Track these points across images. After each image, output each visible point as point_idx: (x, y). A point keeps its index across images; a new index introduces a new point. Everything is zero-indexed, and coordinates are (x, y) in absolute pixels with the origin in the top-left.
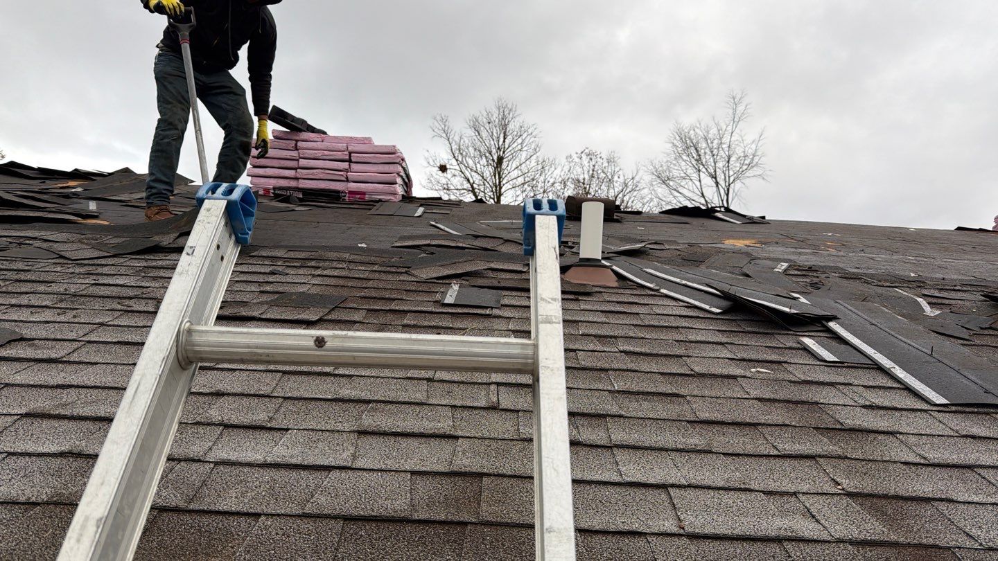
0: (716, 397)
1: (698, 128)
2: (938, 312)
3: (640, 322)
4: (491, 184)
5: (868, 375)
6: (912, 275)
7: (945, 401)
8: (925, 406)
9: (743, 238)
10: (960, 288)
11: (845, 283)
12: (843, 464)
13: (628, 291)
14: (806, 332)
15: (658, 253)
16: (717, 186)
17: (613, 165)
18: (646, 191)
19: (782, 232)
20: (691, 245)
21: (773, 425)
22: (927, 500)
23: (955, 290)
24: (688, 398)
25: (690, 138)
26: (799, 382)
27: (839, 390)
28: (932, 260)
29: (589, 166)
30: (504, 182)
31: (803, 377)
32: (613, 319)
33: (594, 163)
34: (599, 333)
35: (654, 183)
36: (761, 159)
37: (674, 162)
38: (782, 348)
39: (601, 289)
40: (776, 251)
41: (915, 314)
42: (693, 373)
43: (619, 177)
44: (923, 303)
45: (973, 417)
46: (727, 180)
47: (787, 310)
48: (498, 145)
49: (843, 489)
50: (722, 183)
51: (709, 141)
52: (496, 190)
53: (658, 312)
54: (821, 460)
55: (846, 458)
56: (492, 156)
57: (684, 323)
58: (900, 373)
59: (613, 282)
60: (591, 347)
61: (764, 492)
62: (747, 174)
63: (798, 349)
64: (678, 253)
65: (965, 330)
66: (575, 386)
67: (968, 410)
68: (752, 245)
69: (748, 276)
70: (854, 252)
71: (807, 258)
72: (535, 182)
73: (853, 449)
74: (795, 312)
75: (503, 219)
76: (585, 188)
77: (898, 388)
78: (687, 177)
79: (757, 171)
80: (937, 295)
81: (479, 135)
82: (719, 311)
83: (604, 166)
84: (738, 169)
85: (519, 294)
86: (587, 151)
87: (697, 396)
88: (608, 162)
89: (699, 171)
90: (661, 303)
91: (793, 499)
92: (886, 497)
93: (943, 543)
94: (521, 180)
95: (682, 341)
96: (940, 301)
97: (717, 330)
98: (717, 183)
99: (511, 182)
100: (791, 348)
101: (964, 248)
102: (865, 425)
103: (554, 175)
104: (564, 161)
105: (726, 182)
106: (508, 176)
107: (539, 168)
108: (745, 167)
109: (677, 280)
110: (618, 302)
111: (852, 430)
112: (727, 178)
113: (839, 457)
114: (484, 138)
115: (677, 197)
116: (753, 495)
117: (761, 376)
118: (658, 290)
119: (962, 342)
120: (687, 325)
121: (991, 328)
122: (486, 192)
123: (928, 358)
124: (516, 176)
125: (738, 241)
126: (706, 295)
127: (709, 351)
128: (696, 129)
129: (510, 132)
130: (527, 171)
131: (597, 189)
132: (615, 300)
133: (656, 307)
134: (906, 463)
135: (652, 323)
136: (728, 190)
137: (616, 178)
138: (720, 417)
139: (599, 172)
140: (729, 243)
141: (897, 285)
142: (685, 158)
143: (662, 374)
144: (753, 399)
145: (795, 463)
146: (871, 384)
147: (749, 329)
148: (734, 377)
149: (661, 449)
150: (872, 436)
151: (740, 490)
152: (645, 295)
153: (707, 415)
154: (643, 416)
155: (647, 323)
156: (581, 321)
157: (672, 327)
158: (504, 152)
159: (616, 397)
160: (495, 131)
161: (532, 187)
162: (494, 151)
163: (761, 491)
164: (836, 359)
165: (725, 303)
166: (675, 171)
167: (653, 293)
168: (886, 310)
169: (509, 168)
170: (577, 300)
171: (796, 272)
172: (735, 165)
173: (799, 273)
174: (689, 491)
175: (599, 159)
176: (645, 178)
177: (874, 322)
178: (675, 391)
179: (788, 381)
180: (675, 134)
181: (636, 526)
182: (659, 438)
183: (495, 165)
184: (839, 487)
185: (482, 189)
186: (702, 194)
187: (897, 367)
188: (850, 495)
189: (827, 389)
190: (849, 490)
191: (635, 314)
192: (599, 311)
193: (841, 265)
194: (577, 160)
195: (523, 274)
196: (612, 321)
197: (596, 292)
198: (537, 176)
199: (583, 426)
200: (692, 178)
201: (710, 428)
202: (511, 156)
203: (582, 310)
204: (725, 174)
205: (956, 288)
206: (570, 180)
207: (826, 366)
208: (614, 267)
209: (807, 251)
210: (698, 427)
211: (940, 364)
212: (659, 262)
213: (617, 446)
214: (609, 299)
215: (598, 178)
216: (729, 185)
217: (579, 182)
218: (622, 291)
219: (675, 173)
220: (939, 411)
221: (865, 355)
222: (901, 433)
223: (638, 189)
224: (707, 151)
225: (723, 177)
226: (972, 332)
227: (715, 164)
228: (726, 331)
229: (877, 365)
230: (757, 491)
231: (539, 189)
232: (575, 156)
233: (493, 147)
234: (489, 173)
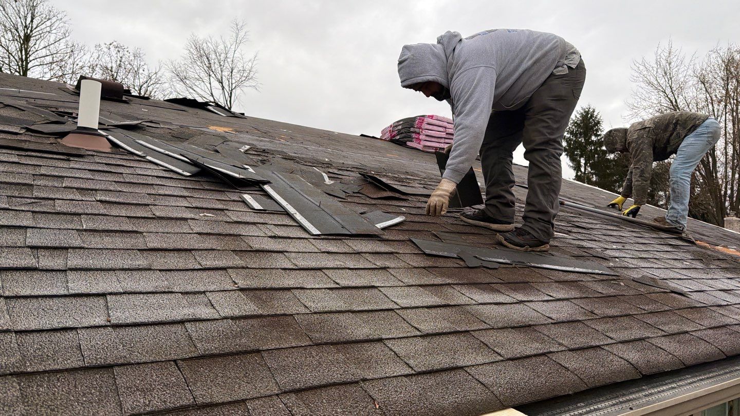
0: (167, 233)
1: (209, 42)
2: (332, 182)
3: (122, 180)
4: (17, 58)
5: (280, 218)
6: (327, 160)
7: (318, 233)
8: (307, 236)
9: (224, 126)
10: (350, 169)
11: (284, 161)
12: (244, 272)
13: (118, 156)
14: (248, 191)
15: (153, 130)
16: (223, 89)
17: (138, 59)
18: (167, 85)
19: (253, 125)
20: (181, 127)
21: (203, 250)
22: (289, 289)
23: (347, 170)
24: (145, 234)
25: (203, 49)
26: (232, 222)
27: (258, 227)
28: (341, 152)
29: (117, 57)
30: (31, 58)
31: (235, 219)
32: (97, 177)
33: (121, 55)
34: (82, 186)
35: (174, 80)
36: (255, 75)
37: (190, 66)
38: (228, 201)
39: (94, 153)
40: (246, 137)
41: (319, 183)
42: (154, 216)
43: (144, 70)
44: (325, 176)
45: (333, 242)
46: (231, 86)
47: (237, 175)
48: (26, 23)
49: (238, 287)
50: (226, 87)
51: (218, 54)
52: (22, 65)
53: (140, 173)
54: (230, 271)
55: (247, 268)
56: (18, 32)
57: (158, 182)
58: (298, 217)
59: (107, 148)
60: (71, 197)
61: (182, 293)
62: (245, 84)
63: (239, 201)
64: (170, 131)
65: (344, 193)
66: (46, 227)
67: (330, 237)
68: (229, 131)
69: (217, 151)
70: (297, 143)
71: (264, 144)
72: (63, 63)
73: (253, 262)
74: (242, 177)
75: (11, 87)
76: (113, 75)
77: (295, 226)
78: (200, 79)
79: (251, 83)
80: (336, 172)
81: (4, 10)
82: (189, 174)
83: (130, 59)
84: (238, 79)
85: (9, 152)
86: (115, 43)
87: (152, 232)
88: (135, 57)
89: (210, 75)
90: (145, 166)
91: (203, 295)
92: (265, 289)
93: (289, 312)
94: (49, 59)
95: (153, 194)
96: (336, 176)
97: (183, 188)
98: (223, 88)
99: (38, 59)
100: (234, 201)
101: (361, 147)
102: (267, 248)
103: (83, 60)
104: (93, 49)
105: (229, 87)
106: (36, 53)
107: (68, 51)
108: (243, 79)
109: (162, 151)
110: (106, 164)
111: (257, 251)
112: (230, 84)
113: (243, 268)
114: (9, 15)
115: (192, 93)
116: (173, 295)
117: (206, 218)
118: (144, 157)
119: (340, 200)
120: (160, 183)
121: (358, 193)
122: (11, 65)
123: (317, 208)
124: (44, 54)
125: (220, 128)
126: (182, 163)
127: (172, 202)
128: (208, 43)
129: (39, 14)
130: (55, 52)
131: (124, 77)
132: (104, 162)
133: (139, 169)
134: (285, 269)
135: (132, 181)
136: (231, 93)
137: (141, 71)
138: (165, 246)
139: (126, 63)
140: (212, 129)
141: (315, 165)
142: (199, 63)
143: (128, 217)
144: (195, 233)
145: (211, 273)
146: (279, 223)
147: (208, 188)
148: (185, 219)
149: (110, 270)
150: (269, 254)
151: (164, 292)
152: (132, 160)
153: (156, 244)
154: (102, 247)
155: (127, 180)
156: (67, 177)
157: (147, 184)
158: (31, 31)
159: (83, 234)
160: (22, 10)
161: (61, 67)
162: (20, 28)
163: (180, 293)
164: (262, 208)
165: (195, 169)
166: (191, 73)
167: (140, 159)
168: (303, 179)
169: (36, 46)
170: (69, 160)
171: (254, 153)
172: (236, 76)
173: (256, 153)
174: (124, 296)
175: (126, 53)
176: (166, 74)
177: (293, 186)
178: (135, 229)
179: (225, 222)
180: (191, 43)
181: (70, 324)
182: (111, 262)
183: (22, 42)
184: (236, 286)
185: (7, 62)
186: (212, 94)
187: (298, 213)
188: (242, 290)
189: (250, 226)
190: (242, 287)
191: (119, 173)
192: (86, 170)
193: (285, 150)
194: (106, 50)
195: (18, 136)
196: (97, 178)
197: (88, 155)
198: (66, 58)
199: (44, 256)
200: (204, 80)
201: (155, 253)
202: (39, 36)
203: (70, 168)
204: (229, 81)
205: (348, 169)
206: (99, 66)
207: (254, 212)
208: (110, 137)
209: (266, 139)
210: (145, 254)
211: (323, 212)
212: (151, 136)
213: (71, 270)
214: (98, 161)
215: (125, 68)
216: (232, 90)
217: (107, 69)
218: (113, 156)
219: (191, 74)
220: (314, 239)
221: (281, 206)
222: (287, 252)
223: (160, 82)
224: (216, 61)
225: (228, 83)
226: (348, 195)
227: (222, 72)
228: (190, 188)
229: (286, 212)
230: (177, 293)
231: (67, 69)
232: (103, 46)
233: (19, 24)
234: (15, 48)
